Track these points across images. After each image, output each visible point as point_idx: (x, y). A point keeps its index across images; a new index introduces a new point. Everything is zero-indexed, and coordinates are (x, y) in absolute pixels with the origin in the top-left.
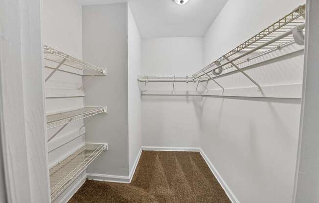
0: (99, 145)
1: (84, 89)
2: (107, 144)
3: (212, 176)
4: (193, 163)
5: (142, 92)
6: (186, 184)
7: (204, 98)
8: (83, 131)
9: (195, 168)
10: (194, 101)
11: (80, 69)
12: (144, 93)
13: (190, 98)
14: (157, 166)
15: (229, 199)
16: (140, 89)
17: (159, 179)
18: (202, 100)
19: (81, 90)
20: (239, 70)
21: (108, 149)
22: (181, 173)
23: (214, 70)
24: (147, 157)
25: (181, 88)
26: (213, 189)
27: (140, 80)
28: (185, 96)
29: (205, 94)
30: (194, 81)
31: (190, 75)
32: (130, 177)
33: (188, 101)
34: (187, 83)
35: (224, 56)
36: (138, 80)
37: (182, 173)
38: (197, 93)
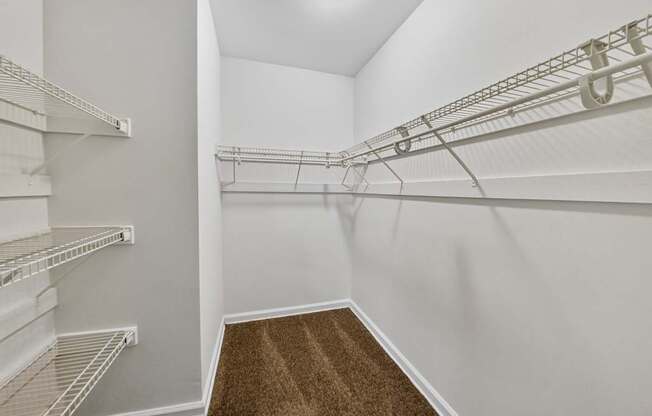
0: (108, 336)
1: (48, 173)
2: (134, 328)
3: (381, 352)
4: (343, 334)
5: (222, 185)
6: (338, 383)
7: (359, 199)
8: (50, 301)
9: (350, 344)
10: (339, 206)
11: (34, 112)
12: (229, 188)
13: (331, 198)
14: (268, 355)
15: (418, 392)
16: (219, 178)
17: (279, 386)
18: (353, 203)
19: (37, 177)
20: (444, 145)
21: (136, 342)
22: (324, 362)
23: (397, 144)
24: (240, 339)
25: (314, 178)
26: (389, 380)
27: (219, 155)
28: (321, 196)
29: (361, 190)
30: (342, 164)
31: (335, 151)
32: (205, 400)
33: (326, 204)
34: (328, 167)
35: (423, 117)
36: (216, 155)
37: (326, 359)
38: (345, 190)
